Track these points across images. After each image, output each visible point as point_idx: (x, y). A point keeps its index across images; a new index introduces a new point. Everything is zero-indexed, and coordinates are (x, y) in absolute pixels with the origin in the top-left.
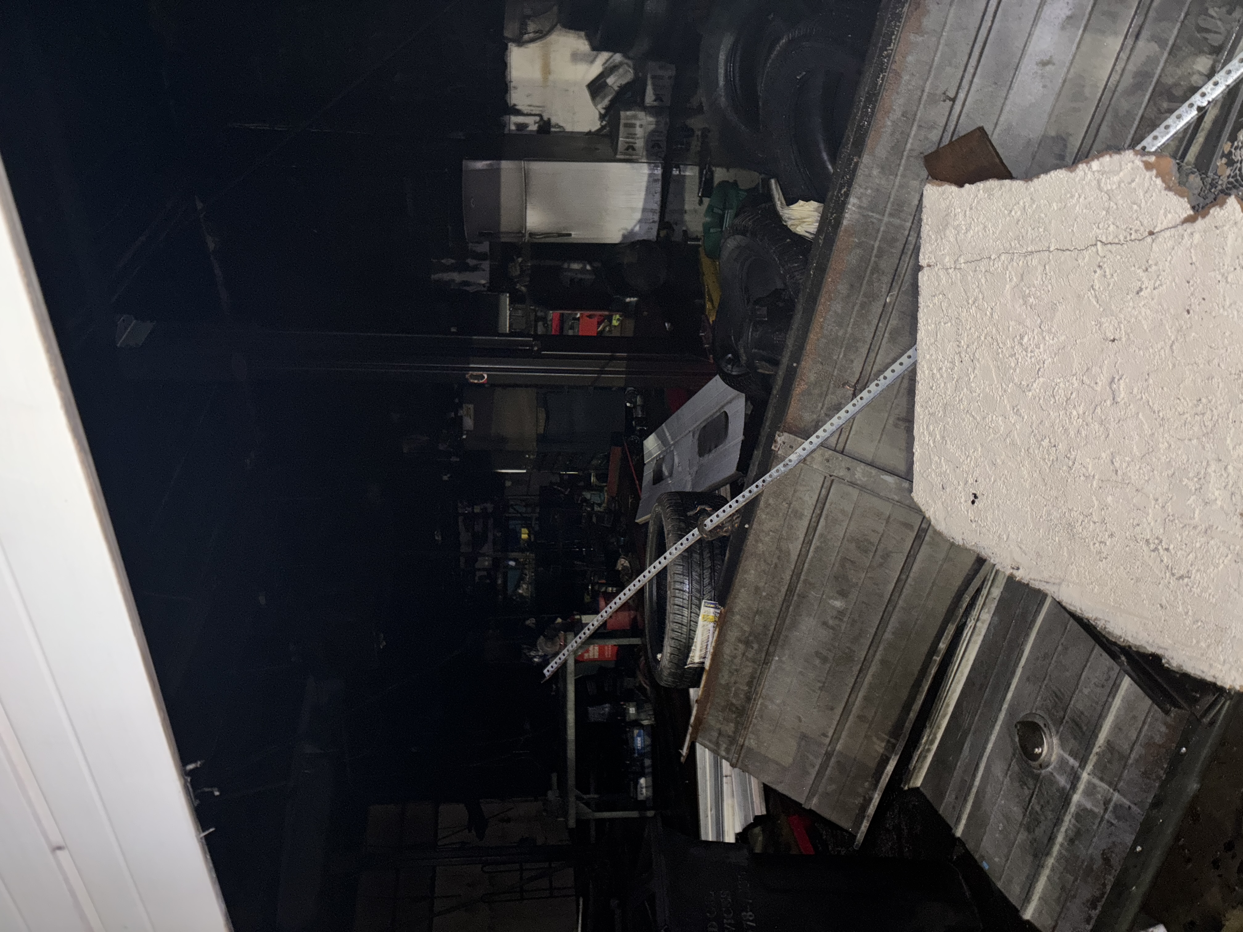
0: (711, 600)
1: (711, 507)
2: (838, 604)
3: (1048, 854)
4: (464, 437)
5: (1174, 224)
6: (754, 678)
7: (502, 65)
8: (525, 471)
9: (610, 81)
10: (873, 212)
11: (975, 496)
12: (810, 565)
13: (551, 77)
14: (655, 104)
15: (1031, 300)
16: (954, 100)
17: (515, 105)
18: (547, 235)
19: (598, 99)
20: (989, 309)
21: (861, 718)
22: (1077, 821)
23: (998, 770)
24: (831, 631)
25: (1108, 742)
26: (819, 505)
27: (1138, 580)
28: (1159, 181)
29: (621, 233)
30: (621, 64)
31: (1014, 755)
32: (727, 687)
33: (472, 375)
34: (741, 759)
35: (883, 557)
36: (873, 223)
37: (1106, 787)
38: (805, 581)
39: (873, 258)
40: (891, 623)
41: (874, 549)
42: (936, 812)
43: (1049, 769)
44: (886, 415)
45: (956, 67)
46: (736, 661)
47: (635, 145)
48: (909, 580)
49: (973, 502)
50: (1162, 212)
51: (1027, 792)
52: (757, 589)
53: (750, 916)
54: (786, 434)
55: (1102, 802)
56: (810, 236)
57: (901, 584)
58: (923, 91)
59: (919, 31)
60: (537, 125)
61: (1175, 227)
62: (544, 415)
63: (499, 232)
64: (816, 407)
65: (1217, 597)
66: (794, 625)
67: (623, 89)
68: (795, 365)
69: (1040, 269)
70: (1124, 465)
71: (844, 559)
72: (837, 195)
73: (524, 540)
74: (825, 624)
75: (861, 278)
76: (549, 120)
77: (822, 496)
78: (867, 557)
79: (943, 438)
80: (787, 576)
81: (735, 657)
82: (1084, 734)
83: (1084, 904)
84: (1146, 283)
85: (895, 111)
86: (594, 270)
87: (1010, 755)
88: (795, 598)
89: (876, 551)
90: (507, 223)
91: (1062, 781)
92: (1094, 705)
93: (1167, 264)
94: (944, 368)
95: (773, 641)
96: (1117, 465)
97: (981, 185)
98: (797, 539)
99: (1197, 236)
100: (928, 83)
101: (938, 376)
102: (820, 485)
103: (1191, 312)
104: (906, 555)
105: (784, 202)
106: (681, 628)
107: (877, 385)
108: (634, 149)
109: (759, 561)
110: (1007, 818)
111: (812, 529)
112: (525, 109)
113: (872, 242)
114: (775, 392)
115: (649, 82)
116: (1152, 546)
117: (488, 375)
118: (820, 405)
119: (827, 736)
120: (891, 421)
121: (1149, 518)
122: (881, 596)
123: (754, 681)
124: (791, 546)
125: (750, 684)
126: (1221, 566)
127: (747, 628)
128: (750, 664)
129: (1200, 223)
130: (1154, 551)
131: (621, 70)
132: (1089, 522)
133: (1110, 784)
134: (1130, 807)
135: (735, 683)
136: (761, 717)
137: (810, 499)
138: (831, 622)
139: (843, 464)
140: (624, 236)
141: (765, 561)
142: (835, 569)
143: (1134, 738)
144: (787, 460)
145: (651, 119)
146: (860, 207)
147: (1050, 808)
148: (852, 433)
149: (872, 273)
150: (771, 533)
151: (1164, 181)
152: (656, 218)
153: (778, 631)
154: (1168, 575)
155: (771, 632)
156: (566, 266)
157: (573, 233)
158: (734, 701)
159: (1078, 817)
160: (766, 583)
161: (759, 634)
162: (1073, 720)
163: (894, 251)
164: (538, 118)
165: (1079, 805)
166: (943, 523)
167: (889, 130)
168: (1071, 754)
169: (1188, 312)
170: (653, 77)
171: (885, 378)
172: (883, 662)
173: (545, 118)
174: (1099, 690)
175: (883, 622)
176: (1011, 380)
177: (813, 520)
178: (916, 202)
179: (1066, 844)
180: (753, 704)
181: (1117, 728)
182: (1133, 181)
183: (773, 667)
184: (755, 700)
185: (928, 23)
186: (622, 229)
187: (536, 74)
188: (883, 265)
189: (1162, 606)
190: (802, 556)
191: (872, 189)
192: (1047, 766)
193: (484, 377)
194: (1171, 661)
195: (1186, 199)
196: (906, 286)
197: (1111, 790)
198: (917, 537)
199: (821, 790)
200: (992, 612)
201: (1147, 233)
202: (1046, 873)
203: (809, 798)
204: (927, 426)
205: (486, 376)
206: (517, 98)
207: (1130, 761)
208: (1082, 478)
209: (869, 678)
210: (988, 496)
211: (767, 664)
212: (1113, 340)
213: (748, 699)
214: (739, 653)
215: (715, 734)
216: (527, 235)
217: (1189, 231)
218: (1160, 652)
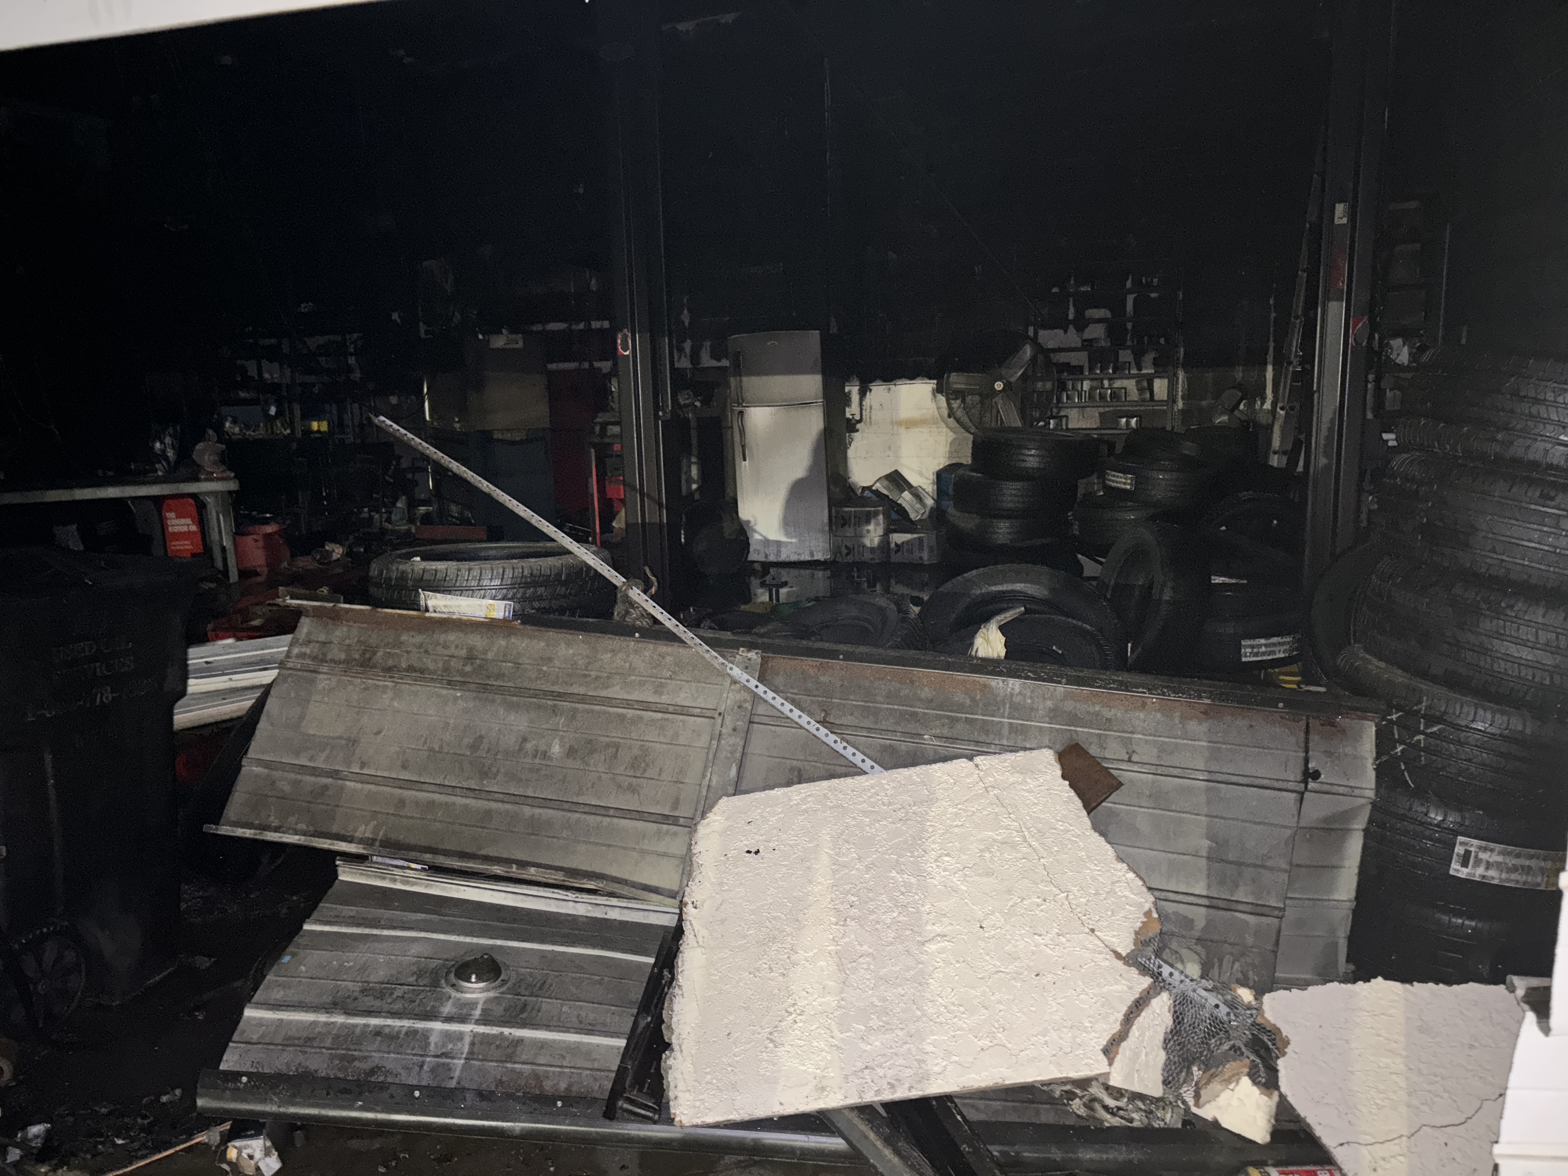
0: (514, 611)
1: (656, 592)
2: (556, 749)
3: (348, 1013)
4: (480, 337)
5: (1109, 944)
6: (421, 673)
7: (912, 374)
8: (428, 418)
9: (906, 495)
10: (1010, 708)
11: (757, 852)
12: (599, 712)
13: (902, 430)
14: (893, 545)
15: (987, 855)
16: (1130, 760)
17: (871, 390)
18: (742, 432)
19: (886, 483)
20: (960, 823)
21: (402, 802)
22: (407, 1033)
23: (415, 949)
24: (517, 748)
25: (520, 1041)
26: (679, 709)
27: (747, 1009)
28: (1139, 925)
29: (751, 519)
30: (923, 505)
31: (447, 960)
32: (398, 644)
33: (627, 336)
34: (295, 673)
35: (630, 785)
36: (999, 709)
37: (466, 1049)
38: (575, 710)
39: (964, 716)
40: (545, 810)
41: (638, 775)
42: (320, 900)
43: (454, 994)
44: (803, 758)
45: (1159, 757)
46: (439, 648)
47: (846, 527)
48: (608, 819)
49: (749, 852)
50: (1115, 933)
51: (412, 979)
52: (550, 659)
53: (107, 698)
54: (759, 660)
55: (444, 1050)
56: (973, 653)
57: (602, 812)
58: (1132, 733)
59: (1184, 718)
60: (851, 417)
61: (1106, 946)
62: (518, 439)
63: (741, 376)
64: (792, 688)
65: (768, 1074)
66: (512, 707)
67: (902, 512)
68: (841, 657)
69: (1020, 855)
70: (865, 966)
71: (617, 746)
72: (1024, 670)
73: (310, 426)
74: (525, 740)
75: (940, 707)
76: (857, 431)
77: (690, 709)
78: (626, 768)
79: (806, 811)
80: (575, 689)
81: (445, 647)
82: (517, 1016)
83: (300, 1064)
84: (1047, 938)
85: (1110, 711)
86: (691, 494)
87: (445, 957)
88: (549, 702)
89: (635, 777)
90: (753, 384)
91: (447, 1009)
92: (555, 1018)
93: (1072, 949)
94: (879, 797)
95: (485, 688)
96: (861, 960)
97: (1072, 793)
98: (628, 693)
99: (1107, 963)
100: (1140, 736)
101: (869, 794)
102: (702, 706)
103: (1038, 978)
104: (639, 809)
105: (1002, 623)
106: (474, 578)
107: (835, 742)
108: (843, 526)
109: (587, 657)
110: (363, 968)
111: (646, 706)
112: (867, 402)
113: (980, 712)
114: (805, 642)
115: (915, 536)
116: (791, 1009)
117: (628, 356)
118: (796, 691)
119: (361, 768)
120: (795, 763)
121: (819, 1000)
122: (579, 793)
123: (417, 672)
124: (618, 688)
125: (411, 669)
126: (804, 1068)
127: (490, 656)
128: (440, 665)
129: (1119, 964)
130: (787, 1012)
131: (918, 506)
132: (786, 953)
133: (471, 1053)
134: (452, 1078)
135: (408, 652)
136: (365, 689)
137: (683, 698)
138: (529, 746)
139: (740, 723)
140: (748, 522)
141: (589, 663)
142: (602, 739)
143: (541, 1062)
144: (731, 665)
145: (876, 541)
146: (1012, 695)
147: (406, 1005)
148: (773, 728)
149: (948, 717)
150: (627, 664)
151: (1140, 928)
152: (772, 558)
153: (500, 690)
154: (769, 1030)
155: (494, 683)
156: (694, 460)
157: (747, 462)
158: (380, 654)
159: (412, 1033)
160: (559, 668)
161: (487, 670)
162: (525, 1005)
163: (976, 733)
164: (857, 417)
165: (431, 1030)
166: (708, 831)
167: (1091, 709)
168: (483, 1010)
169: (1037, 975)
170: (920, 539)
171: (845, 748)
172: (489, 813)
173: (858, 426)
174: (574, 1019)
175: (545, 803)
176: (900, 856)
177: (659, 706)
178: (1028, 746)
179: (371, 1029)
180: (385, 676)
181: (543, 1045)
182: (1131, 906)
183: (444, 692)
184: (391, 677)
185: (1193, 726)
186: (756, 521)
187: (906, 411)
188: (959, 726)
189: (729, 1034)
190: (609, 701)
191: (1033, 703)
192: (458, 991)
193: (625, 351)
194: (671, 1059)
195: (1133, 948)
196: (943, 752)
197: (464, 1056)
198: (667, 817)
199: (277, 774)
200: (589, 915)
201: (1091, 927)
202: (323, 1018)
203: (260, 762)
204: (809, 796)
205: (627, 353)
206: (878, 392)
207: (509, 1065)
208: (831, 936)
209: (460, 801)
210: (763, 863)
211: (449, 684)
212: (981, 927)
213: (389, 670)
214: (452, 651)
215: (322, 638)
216: (741, 409)
217: (1108, 957)
218: (675, 1046)
